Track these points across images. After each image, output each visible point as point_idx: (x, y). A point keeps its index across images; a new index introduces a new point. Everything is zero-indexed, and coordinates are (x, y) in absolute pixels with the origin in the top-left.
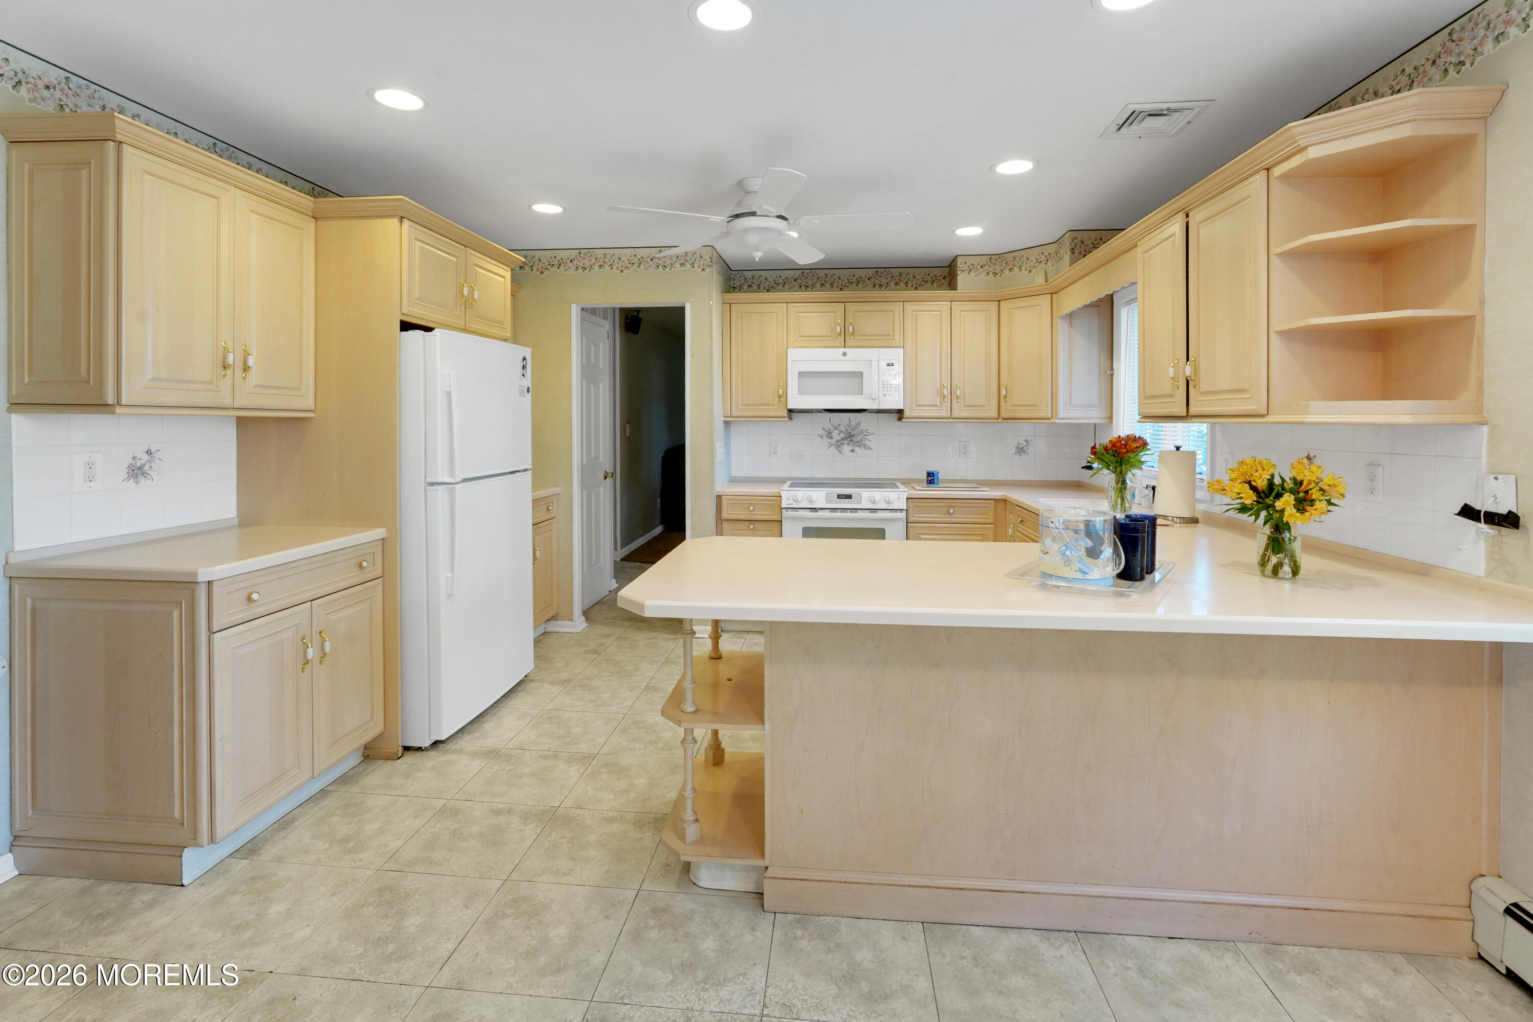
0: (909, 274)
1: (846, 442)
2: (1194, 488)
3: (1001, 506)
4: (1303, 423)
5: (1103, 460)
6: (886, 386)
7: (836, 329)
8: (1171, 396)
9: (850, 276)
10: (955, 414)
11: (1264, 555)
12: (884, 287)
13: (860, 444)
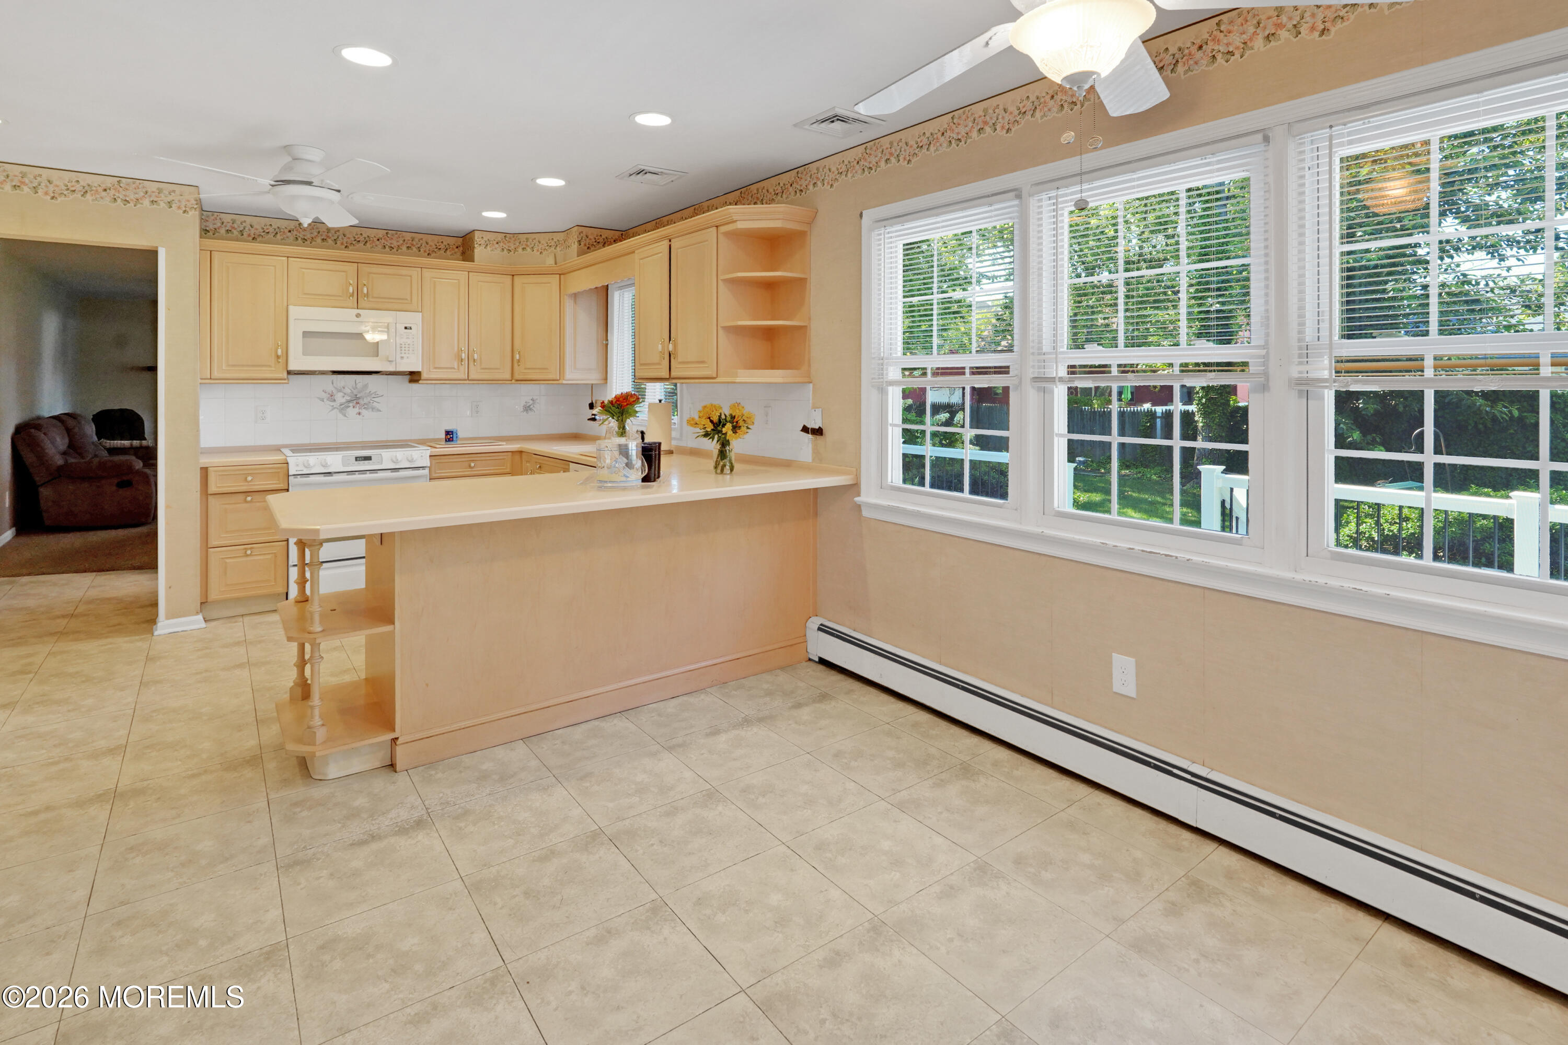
0: (422, 239)
1: (351, 405)
2: (670, 430)
3: (517, 457)
4: (735, 383)
5: (609, 412)
6: (403, 349)
7: (348, 290)
8: (659, 364)
9: (357, 235)
10: (472, 376)
11: (717, 461)
12: (395, 250)
13: (367, 406)
